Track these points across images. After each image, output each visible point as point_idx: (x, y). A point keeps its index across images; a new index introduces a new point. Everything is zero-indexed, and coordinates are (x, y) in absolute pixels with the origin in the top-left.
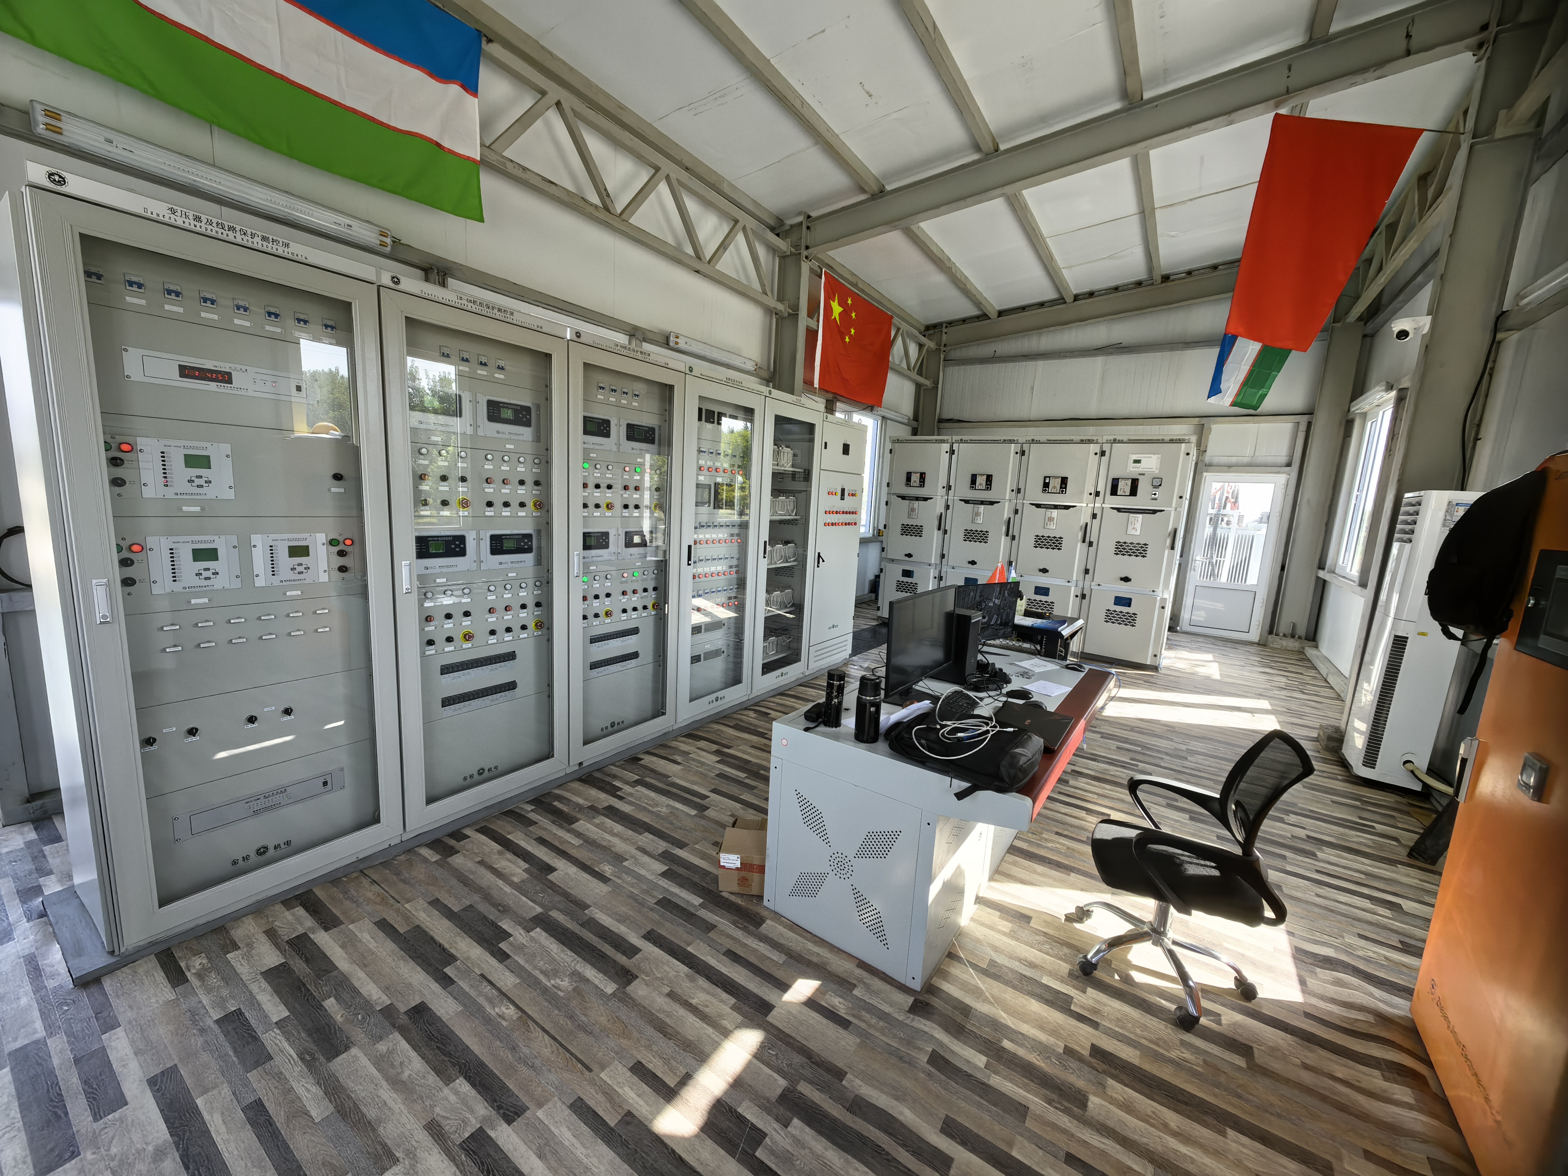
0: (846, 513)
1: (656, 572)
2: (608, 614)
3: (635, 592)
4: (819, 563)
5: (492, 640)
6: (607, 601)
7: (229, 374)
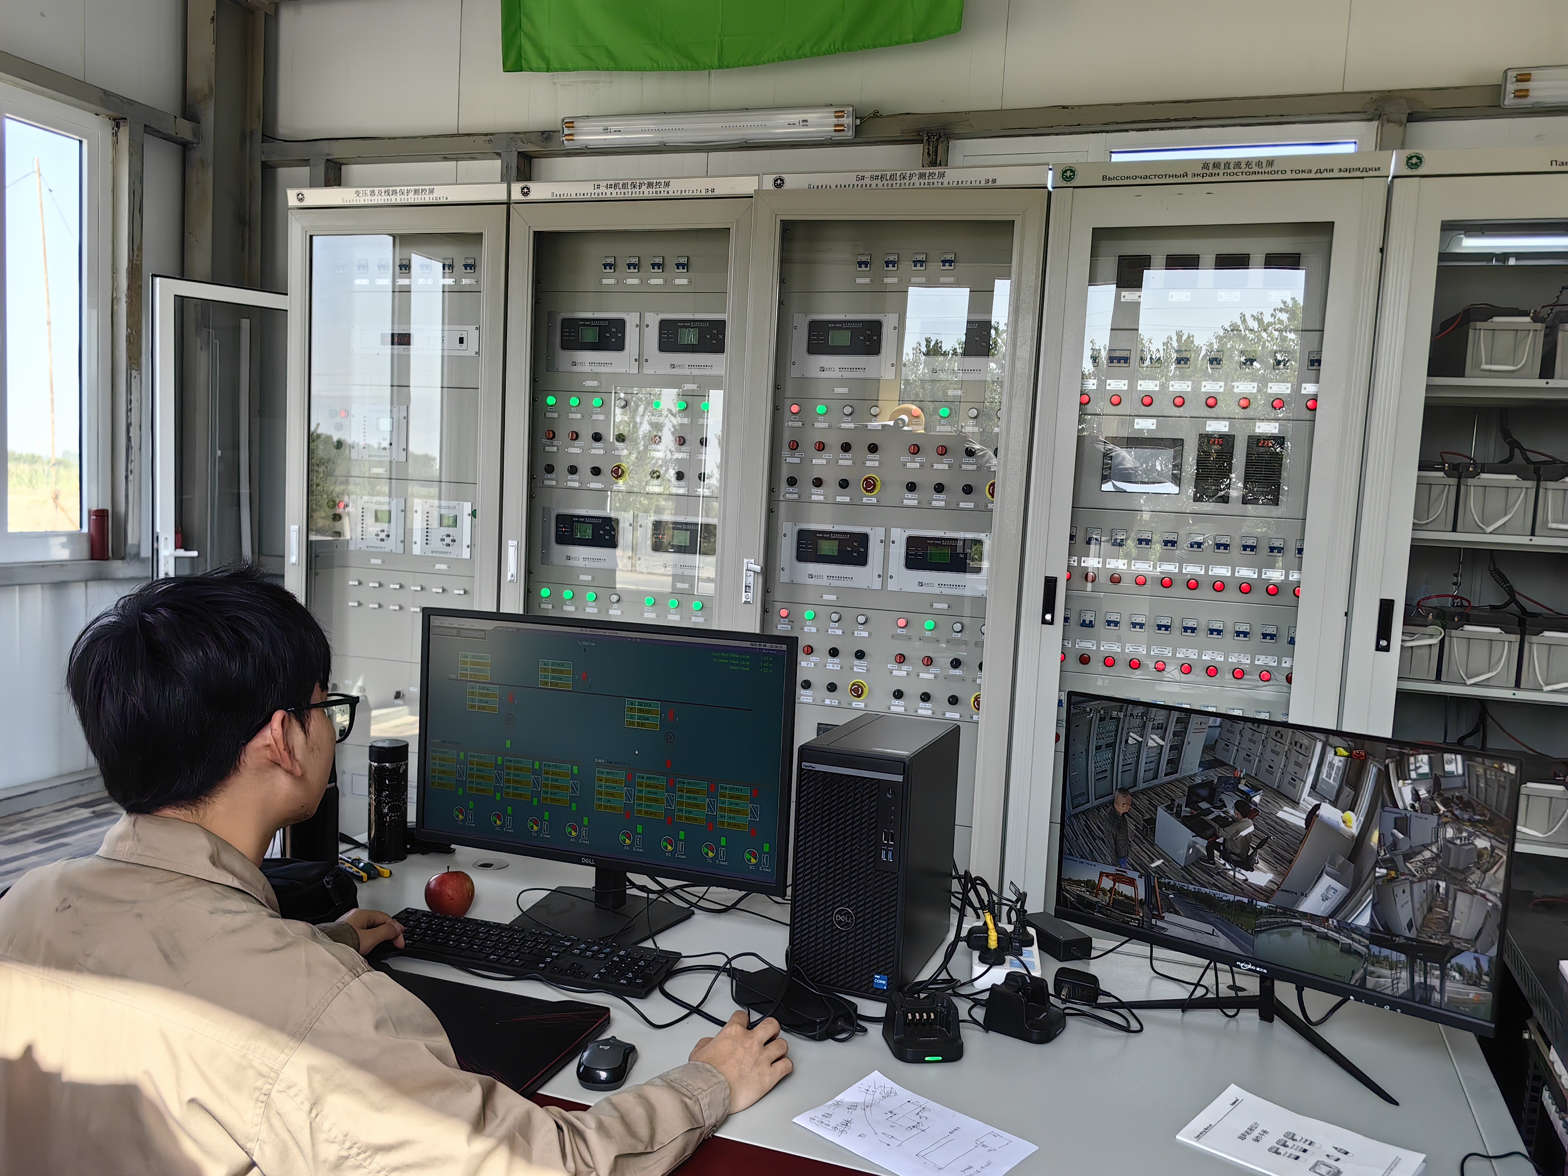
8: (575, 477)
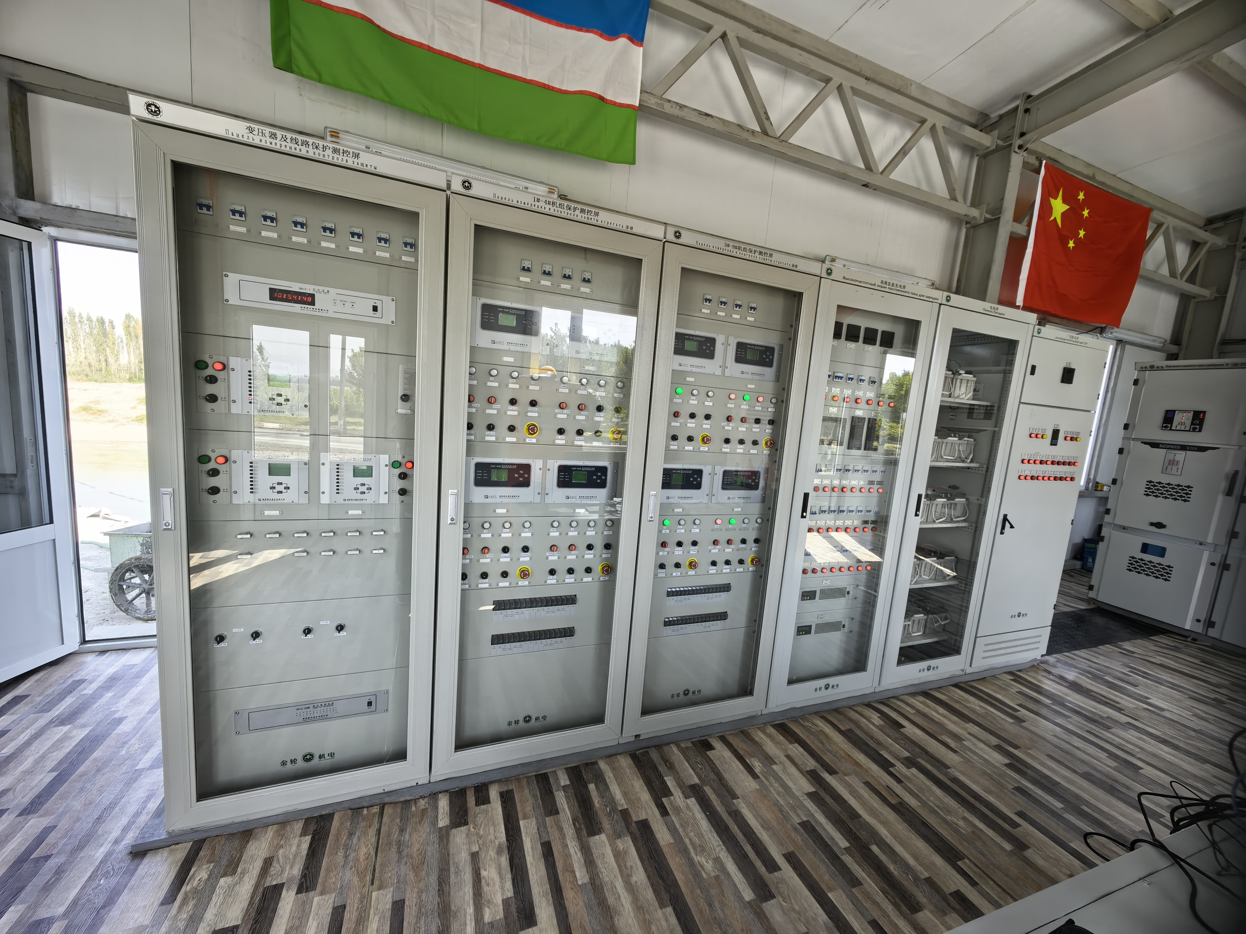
0: (1058, 463)
1: (759, 521)
2: (693, 565)
3: (729, 542)
4: (1003, 527)
5: (552, 580)
6: (693, 550)
7: (313, 296)
8: (492, 433)
